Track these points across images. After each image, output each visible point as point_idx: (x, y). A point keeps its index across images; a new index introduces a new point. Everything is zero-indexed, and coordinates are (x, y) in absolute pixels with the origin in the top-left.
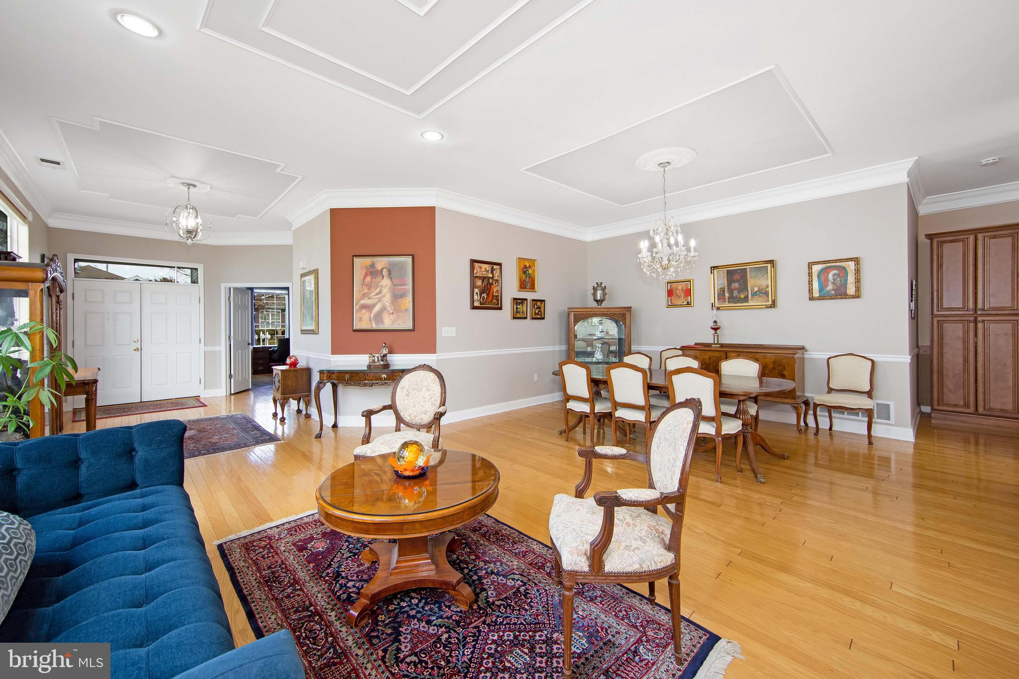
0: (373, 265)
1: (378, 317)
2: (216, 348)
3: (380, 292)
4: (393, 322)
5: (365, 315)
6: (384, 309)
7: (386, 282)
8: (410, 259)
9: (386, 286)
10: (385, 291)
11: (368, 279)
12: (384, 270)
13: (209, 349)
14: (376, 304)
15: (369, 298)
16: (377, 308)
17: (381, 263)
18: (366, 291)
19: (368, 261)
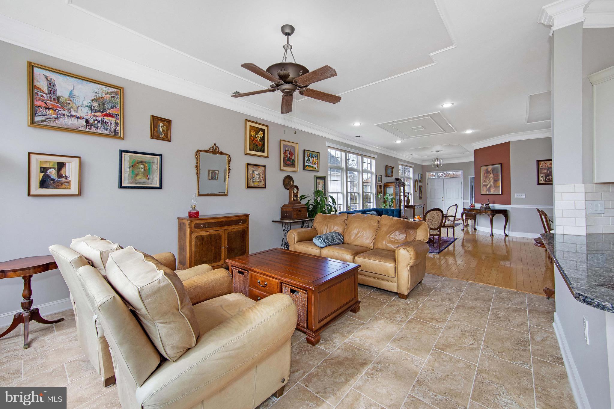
0: (487, 169)
1: (489, 190)
2: (467, 201)
3: (490, 179)
4: (494, 192)
5: (485, 189)
6: (491, 186)
7: (491, 175)
8: (500, 165)
9: (492, 177)
10: (491, 179)
11: (486, 175)
12: (491, 171)
13: (465, 201)
14: (488, 184)
15: (486, 182)
16: (489, 186)
17: (490, 168)
18: (485, 179)
19: (485, 168)
